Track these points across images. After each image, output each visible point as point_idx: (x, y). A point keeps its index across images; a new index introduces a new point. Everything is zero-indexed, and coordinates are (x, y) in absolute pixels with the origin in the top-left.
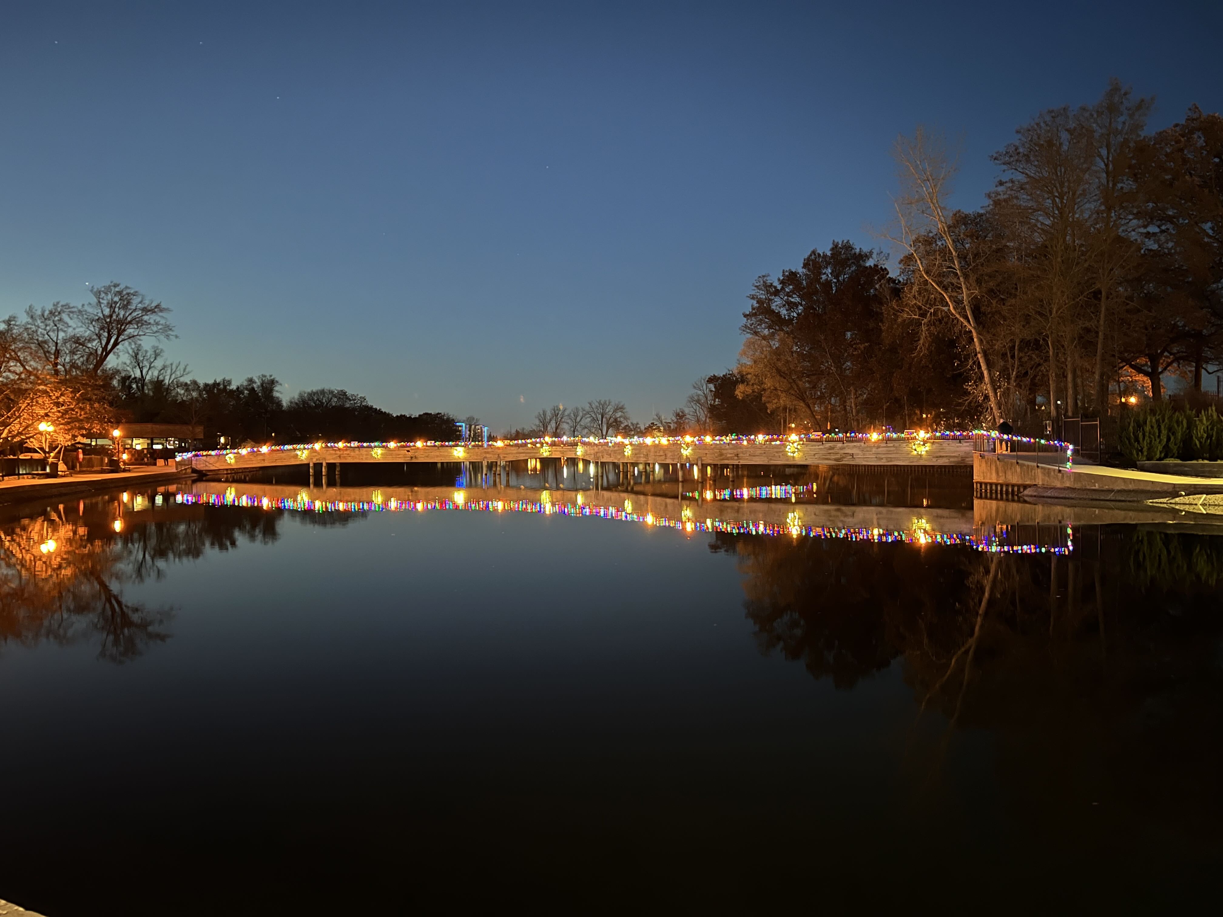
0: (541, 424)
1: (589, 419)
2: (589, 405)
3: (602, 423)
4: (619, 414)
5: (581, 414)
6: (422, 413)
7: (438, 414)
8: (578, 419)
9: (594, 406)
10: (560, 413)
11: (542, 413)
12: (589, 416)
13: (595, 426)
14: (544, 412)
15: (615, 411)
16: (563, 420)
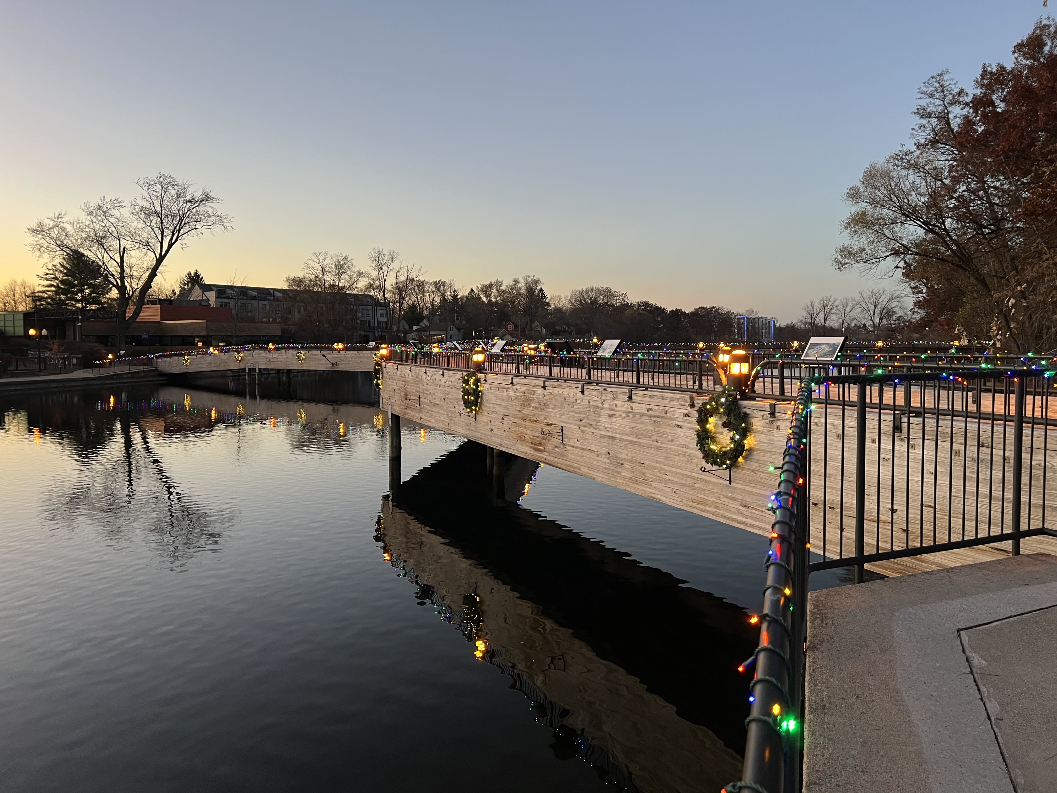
0: (809, 315)
1: (859, 310)
2: (859, 295)
3: (874, 314)
4: (894, 304)
5: (850, 305)
6: (698, 307)
7: (713, 307)
8: (848, 309)
9: (865, 295)
10: (830, 303)
11: (809, 304)
12: (859, 306)
13: (866, 317)
14: (812, 303)
15: (891, 299)
16: (833, 311)
